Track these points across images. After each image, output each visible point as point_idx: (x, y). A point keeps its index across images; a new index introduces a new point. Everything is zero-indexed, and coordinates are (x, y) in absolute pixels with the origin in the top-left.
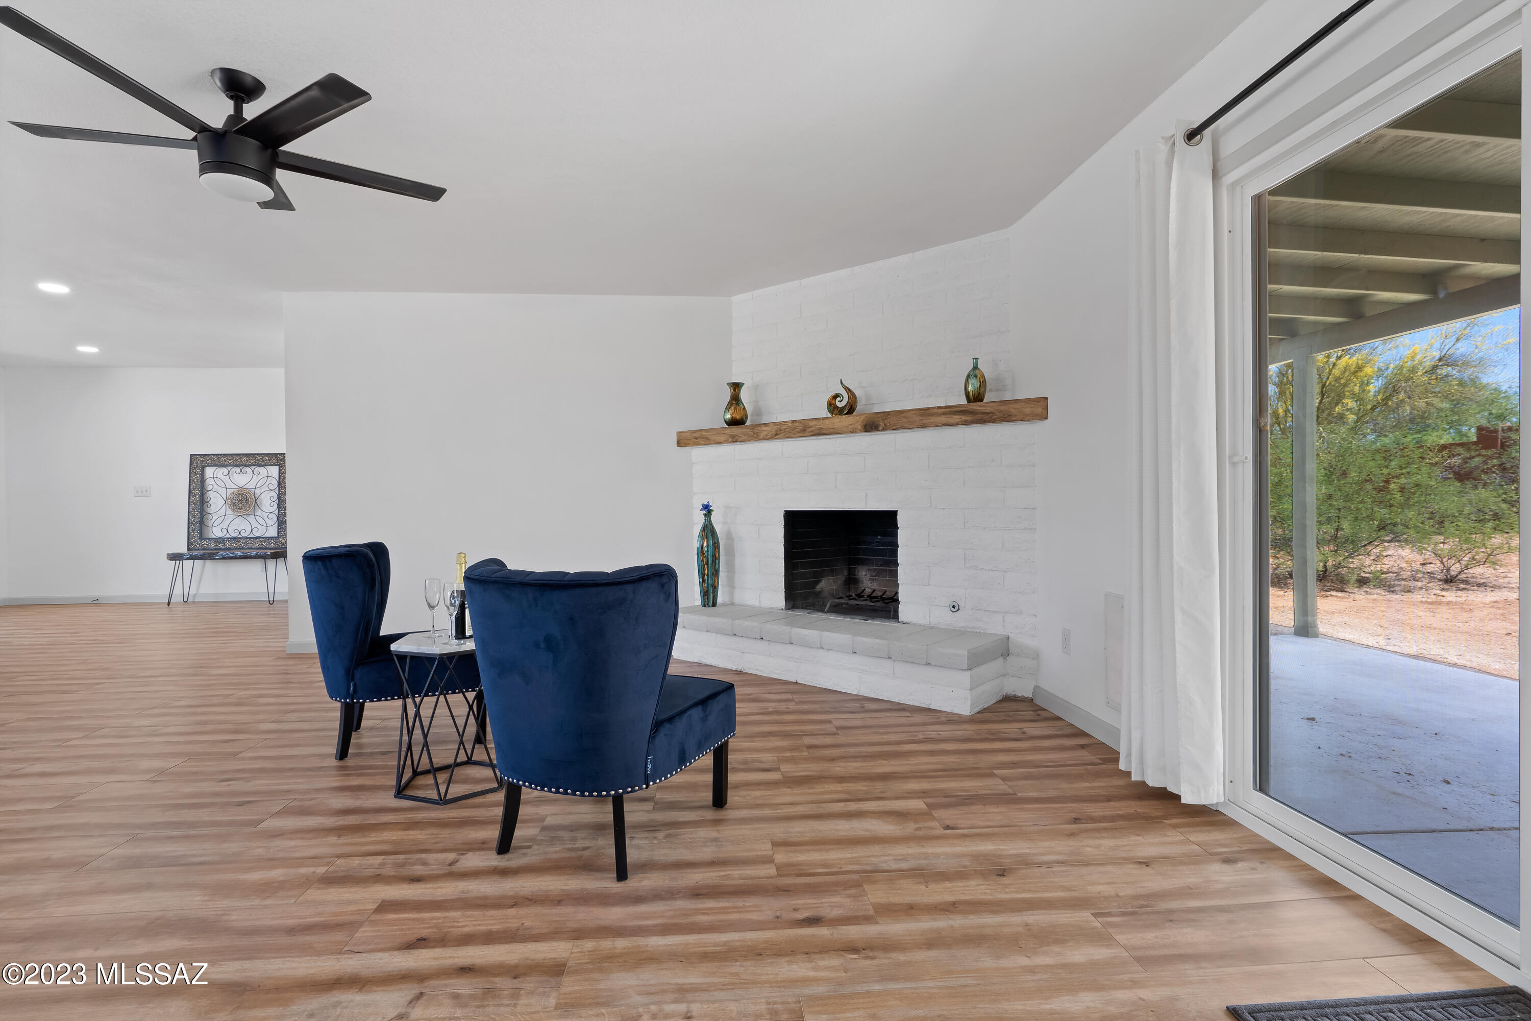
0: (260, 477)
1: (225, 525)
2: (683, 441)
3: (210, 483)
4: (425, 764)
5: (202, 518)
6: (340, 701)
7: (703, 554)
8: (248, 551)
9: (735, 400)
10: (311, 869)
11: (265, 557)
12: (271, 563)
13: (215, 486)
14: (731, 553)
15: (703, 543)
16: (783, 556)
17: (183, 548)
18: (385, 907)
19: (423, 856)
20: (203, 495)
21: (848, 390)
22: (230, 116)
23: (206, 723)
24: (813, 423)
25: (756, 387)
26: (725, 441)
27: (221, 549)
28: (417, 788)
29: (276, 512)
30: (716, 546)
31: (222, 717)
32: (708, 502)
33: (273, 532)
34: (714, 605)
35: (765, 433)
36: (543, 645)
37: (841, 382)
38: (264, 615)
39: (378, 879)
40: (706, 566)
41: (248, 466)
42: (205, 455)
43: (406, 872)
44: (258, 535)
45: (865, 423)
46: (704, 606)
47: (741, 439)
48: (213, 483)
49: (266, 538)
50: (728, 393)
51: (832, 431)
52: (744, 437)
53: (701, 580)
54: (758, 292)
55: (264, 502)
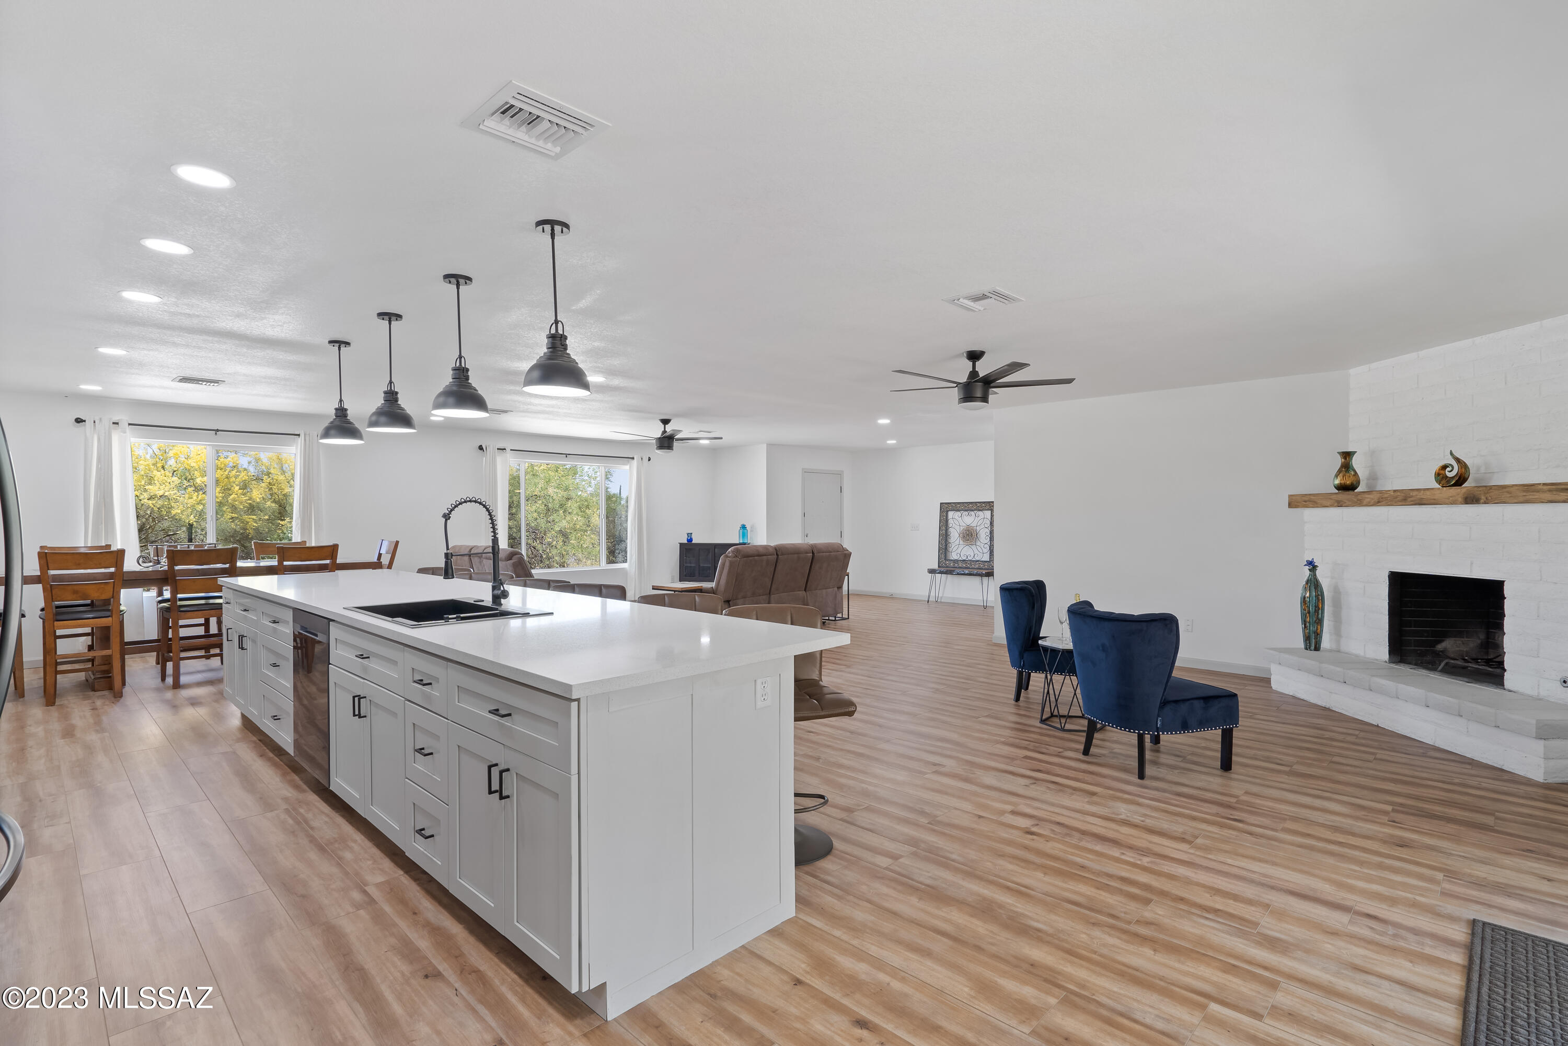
0: (979, 518)
1: (959, 551)
2: (1295, 502)
3: (950, 521)
4: (1056, 713)
5: (946, 545)
6: (1016, 669)
7: (1305, 604)
8: (972, 570)
9: (1346, 467)
10: (999, 738)
11: (981, 575)
12: (985, 579)
13: (954, 524)
14: (1337, 605)
15: (1306, 594)
16: (1387, 613)
17: (936, 566)
18: (1026, 757)
19: (1047, 747)
20: (947, 530)
21: (1458, 460)
22: (970, 372)
23: (953, 672)
24: (1414, 493)
25: (1373, 454)
26: (1331, 505)
27: (956, 567)
28: (1052, 722)
29: (989, 543)
30: (1320, 597)
31: (961, 671)
32: (1313, 559)
33: (986, 558)
34: (1317, 648)
35: (1368, 500)
36: (1101, 648)
37: (1451, 453)
38: (980, 615)
39: (1026, 748)
40: (1308, 614)
41: (973, 511)
42: (948, 503)
43: (1038, 749)
44: (978, 559)
45: (1466, 496)
46: (1306, 649)
47: (1345, 505)
48: (952, 522)
49: (982, 561)
50: (1339, 461)
51: (1432, 501)
52: (1348, 503)
53: (1303, 626)
54: (1374, 365)
55: (982, 536)
